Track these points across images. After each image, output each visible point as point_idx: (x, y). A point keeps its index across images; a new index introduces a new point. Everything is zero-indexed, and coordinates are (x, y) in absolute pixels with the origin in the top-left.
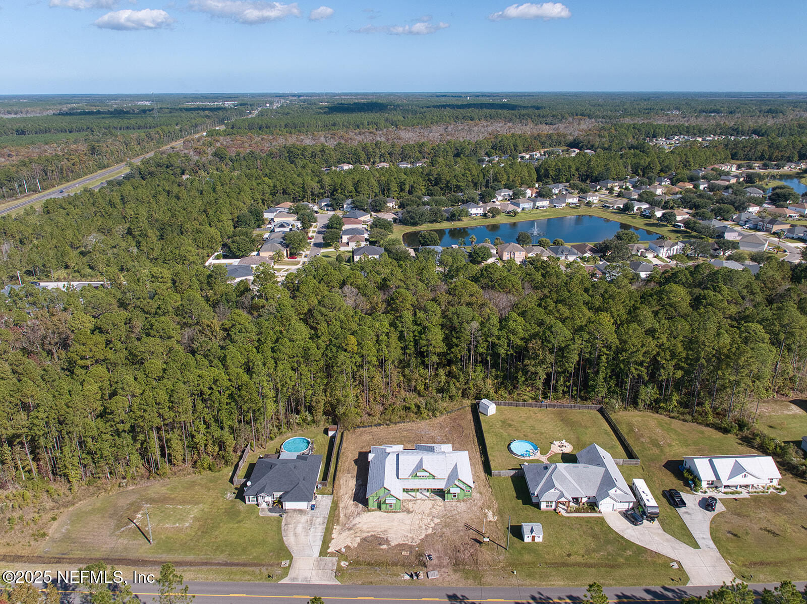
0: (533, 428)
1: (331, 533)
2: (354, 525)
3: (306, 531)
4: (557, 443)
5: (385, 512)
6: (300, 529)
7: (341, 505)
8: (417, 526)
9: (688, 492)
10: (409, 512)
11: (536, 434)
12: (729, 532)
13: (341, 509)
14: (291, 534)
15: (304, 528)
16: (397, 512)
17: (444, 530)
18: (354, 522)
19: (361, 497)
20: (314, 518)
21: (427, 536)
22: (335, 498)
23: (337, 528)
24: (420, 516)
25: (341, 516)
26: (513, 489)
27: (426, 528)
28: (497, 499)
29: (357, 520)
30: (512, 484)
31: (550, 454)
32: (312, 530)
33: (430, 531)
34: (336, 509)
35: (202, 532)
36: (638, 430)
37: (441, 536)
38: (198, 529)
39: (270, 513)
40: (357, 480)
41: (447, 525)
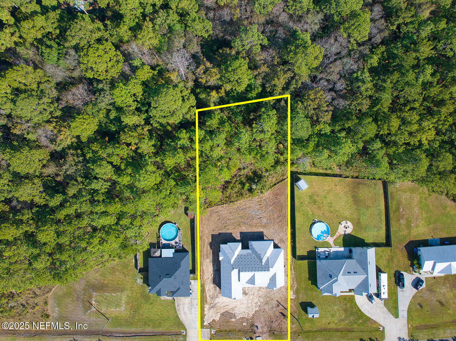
0: (330, 205)
1: (204, 311)
2: (216, 304)
3: (190, 310)
4: (344, 223)
6: (186, 309)
7: (207, 288)
8: (250, 304)
9: (410, 273)
11: (332, 212)
12: (419, 304)
13: (206, 291)
14: (182, 312)
15: (188, 308)
17: (265, 307)
18: (215, 303)
19: (217, 281)
20: (193, 300)
21: (256, 312)
22: (202, 282)
23: (207, 307)
24: (252, 297)
25: (208, 297)
26: (307, 272)
27: (255, 306)
28: (297, 280)
29: (217, 300)
30: (307, 267)
31: (337, 235)
32: (193, 309)
33: (257, 309)
34: (204, 292)
35: (133, 311)
36: (403, 209)
37: (264, 312)
38: (131, 310)
39: (167, 297)
40: (213, 265)
41: (267, 303)
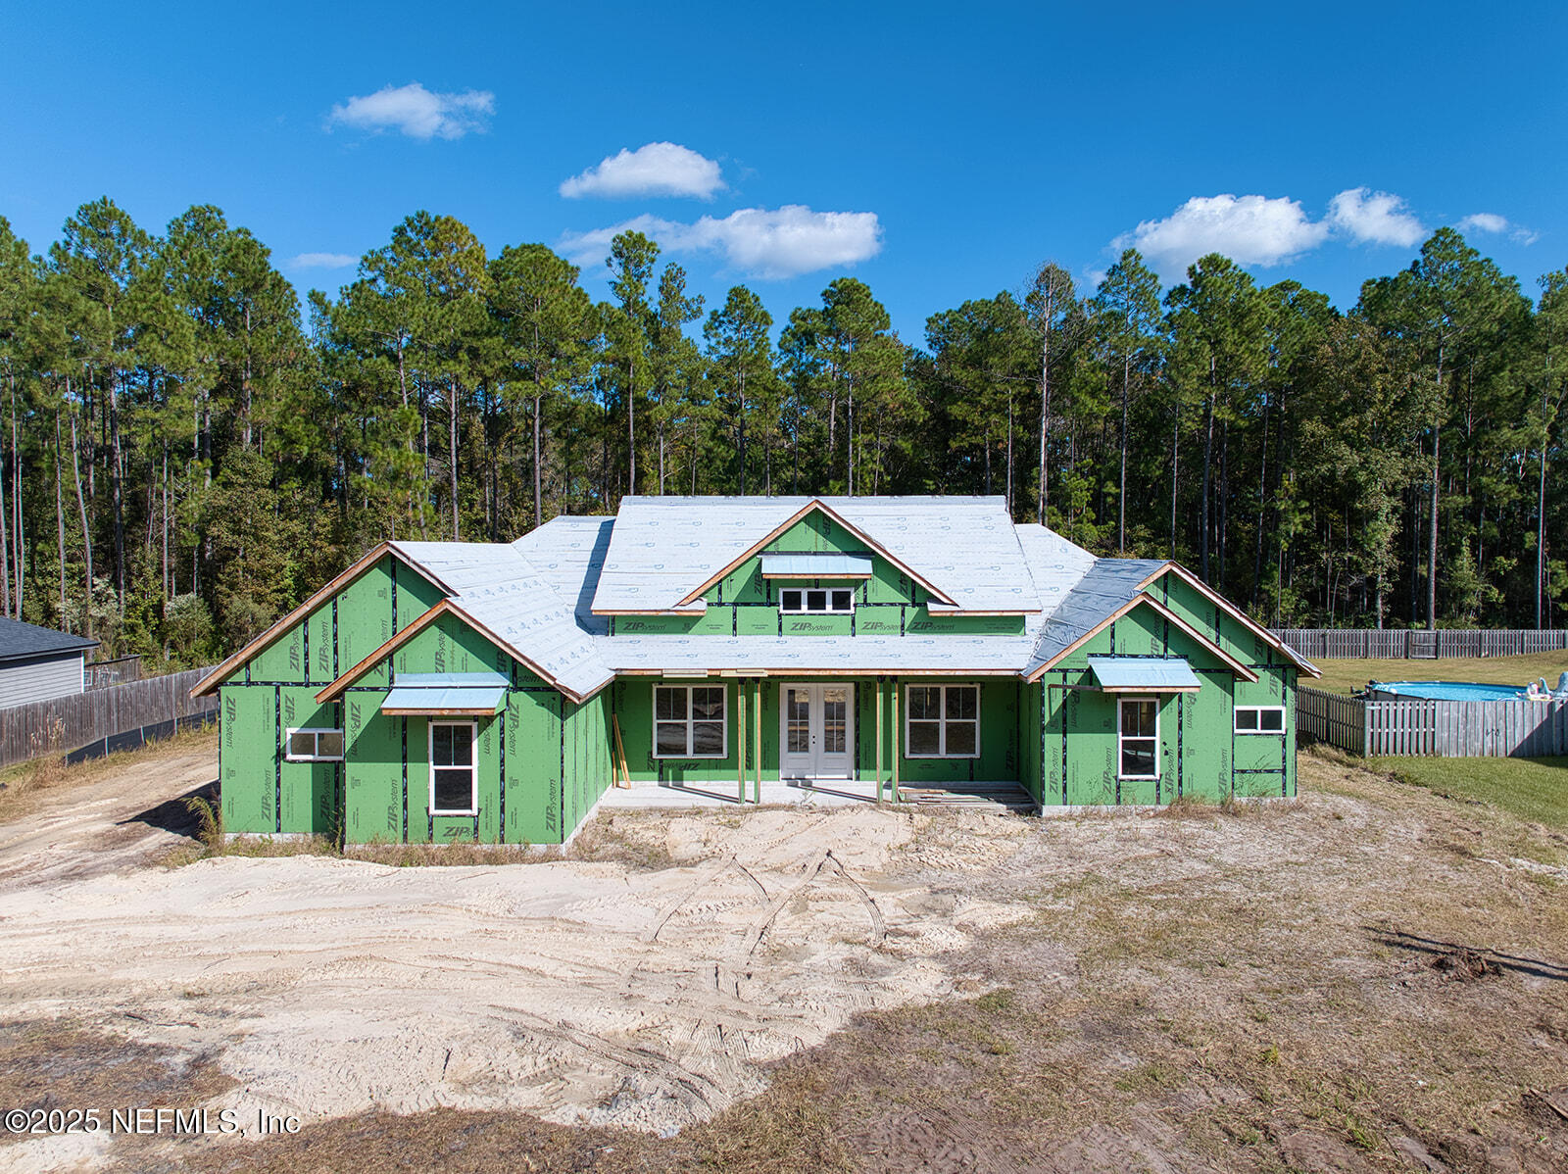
5: (381, 855)
10: (654, 859)
16: (518, 858)
27: (857, 967)
